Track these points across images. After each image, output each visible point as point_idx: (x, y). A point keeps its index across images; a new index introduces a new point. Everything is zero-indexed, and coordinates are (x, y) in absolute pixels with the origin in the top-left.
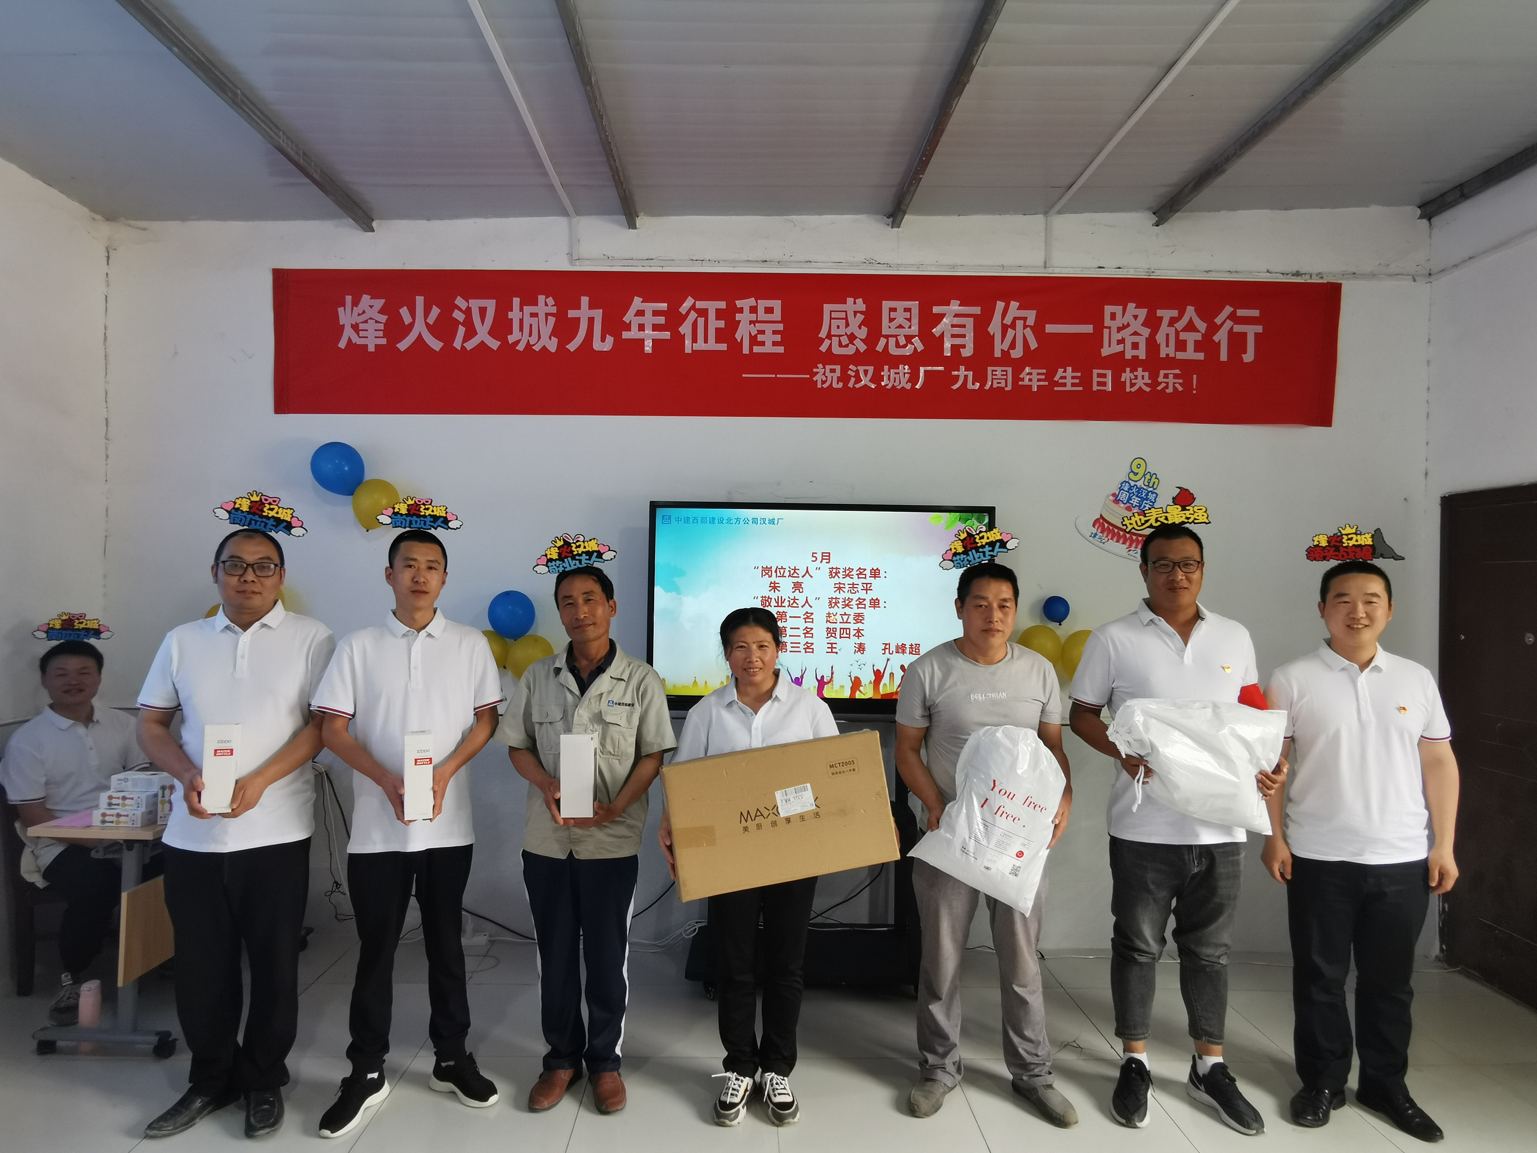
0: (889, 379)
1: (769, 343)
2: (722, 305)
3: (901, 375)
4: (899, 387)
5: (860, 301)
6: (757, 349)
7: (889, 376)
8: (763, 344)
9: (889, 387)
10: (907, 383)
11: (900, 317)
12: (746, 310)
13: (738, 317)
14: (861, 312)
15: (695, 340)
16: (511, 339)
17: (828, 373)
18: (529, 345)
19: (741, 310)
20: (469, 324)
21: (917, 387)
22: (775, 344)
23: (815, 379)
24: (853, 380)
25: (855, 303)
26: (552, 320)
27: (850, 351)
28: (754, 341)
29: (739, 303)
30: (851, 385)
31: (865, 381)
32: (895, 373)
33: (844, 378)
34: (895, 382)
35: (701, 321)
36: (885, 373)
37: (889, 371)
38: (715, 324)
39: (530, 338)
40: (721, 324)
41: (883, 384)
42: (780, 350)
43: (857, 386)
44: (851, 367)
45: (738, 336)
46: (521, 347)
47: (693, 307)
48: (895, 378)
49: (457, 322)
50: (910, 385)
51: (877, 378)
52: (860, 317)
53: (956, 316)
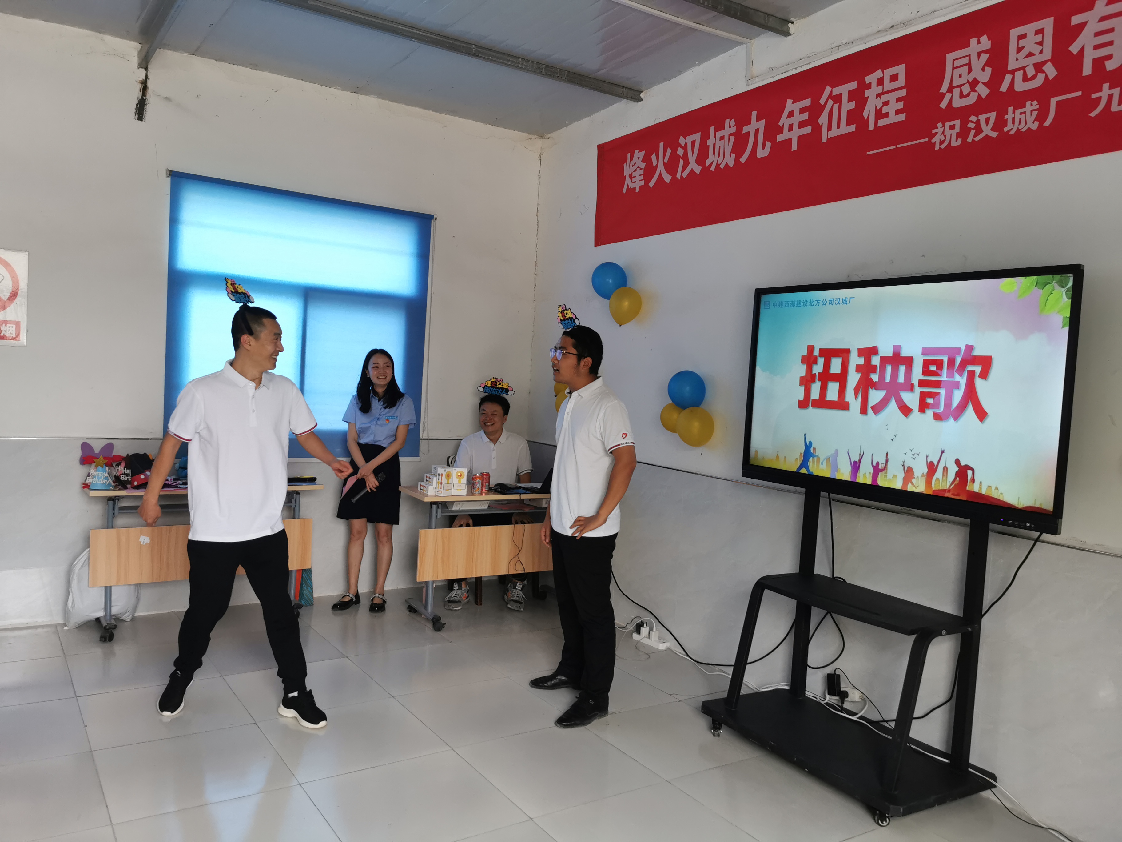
0: (1013, 122)
1: (892, 113)
2: (853, 85)
3: (1028, 113)
4: (1023, 130)
5: (984, 39)
6: (882, 123)
7: (1014, 119)
8: (886, 115)
9: (1012, 132)
10: (1033, 123)
11: (1030, 44)
12: (874, 84)
13: (867, 93)
14: (985, 52)
15: (829, 128)
16: (708, 162)
17: (948, 132)
18: (718, 165)
19: (869, 86)
20: (685, 157)
21: (1047, 123)
22: (898, 112)
23: (933, 141)
24: (973, 132)
25: (979, 42)
26: (732, 138)
27: (972, 99)
28: (880, 114)
29: (868, 79)
30: (970, 140)
31: (987, 131)
32: (1021, 114)
33: (963, 133)
34: (1019, 124)
35: (836, 106)
36: (1009, 117)
37: (1014, 112)
38: (848, 106)
39: (718, 159)
40: (852, 105)
41: (1006, 129)
42: (902, 117)
43: (977, 139)
44: (973, 118)
45: (865, 115)
46: (713, 169)
47: (830, 96)
48: (1020, 119)
49: (679, 157)
50: (1037, 123)
51: (1000, 124)
52: (985, 57)
53: (1103, 19)
